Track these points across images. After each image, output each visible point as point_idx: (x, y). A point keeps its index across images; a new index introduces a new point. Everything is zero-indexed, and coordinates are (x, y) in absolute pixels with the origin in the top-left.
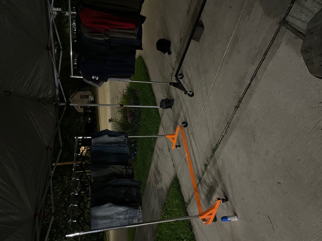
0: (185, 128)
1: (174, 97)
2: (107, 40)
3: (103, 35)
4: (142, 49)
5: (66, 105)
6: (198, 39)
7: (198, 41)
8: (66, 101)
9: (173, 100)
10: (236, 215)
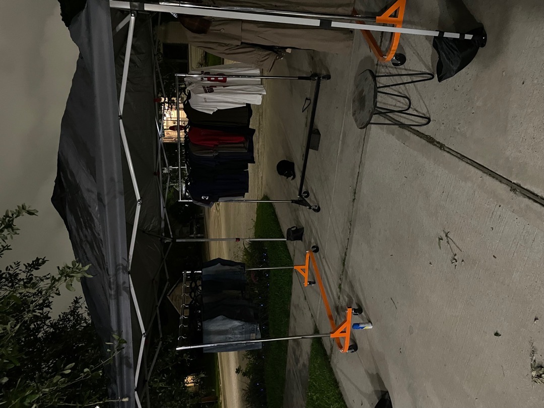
0: (317, 253)
1: (303, 224)
2: (216, 156)
3: (212, 151)
4: (254, 162)
5: (172, 241)
6: (316, 148)
7: (317, 150)
8: (172, 237)
9: (303, 228)
10: (370, 322)
